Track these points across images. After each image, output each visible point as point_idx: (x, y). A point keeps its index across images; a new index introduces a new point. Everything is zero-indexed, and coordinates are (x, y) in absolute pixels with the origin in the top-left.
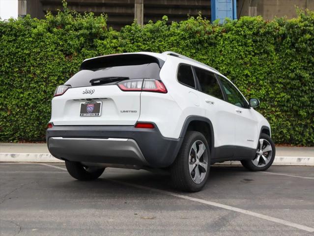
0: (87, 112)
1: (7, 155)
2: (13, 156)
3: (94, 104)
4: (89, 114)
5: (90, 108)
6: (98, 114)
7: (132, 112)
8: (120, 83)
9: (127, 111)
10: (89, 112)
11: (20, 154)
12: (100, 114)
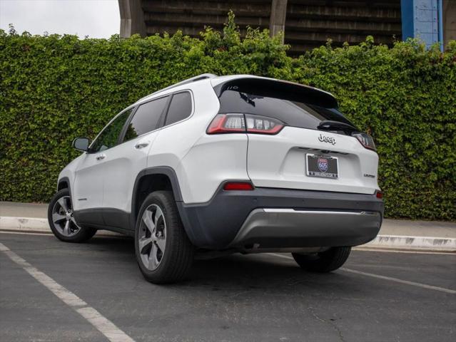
0: (319, 170)
3: (328, 160)
4: (323, 174)
5: (323, 164)
6: (337, 176)
10: (323, 171)
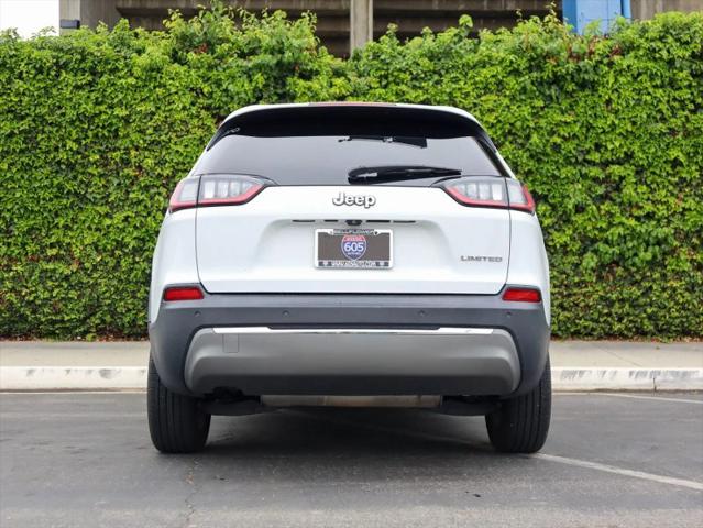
0: (343, 257)
1: (90, 371)
2: (104, 373)
3: (367, 237)
5: (354, 244)
6: (386, 264)
7: (491, 259)
8: (449, 183)
9: (478, 259)
10: (354, 257)
11: (123, 368)
12: (391, 263)
